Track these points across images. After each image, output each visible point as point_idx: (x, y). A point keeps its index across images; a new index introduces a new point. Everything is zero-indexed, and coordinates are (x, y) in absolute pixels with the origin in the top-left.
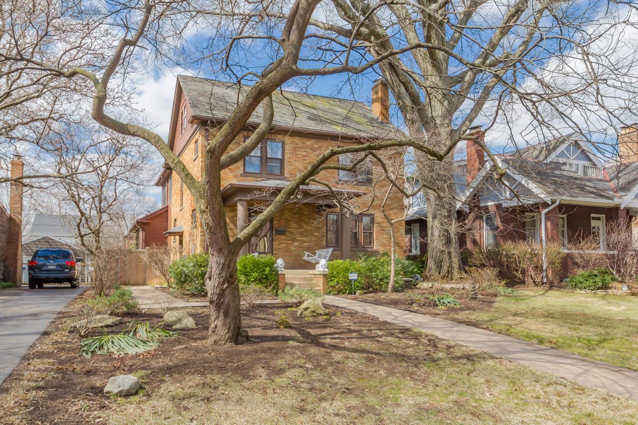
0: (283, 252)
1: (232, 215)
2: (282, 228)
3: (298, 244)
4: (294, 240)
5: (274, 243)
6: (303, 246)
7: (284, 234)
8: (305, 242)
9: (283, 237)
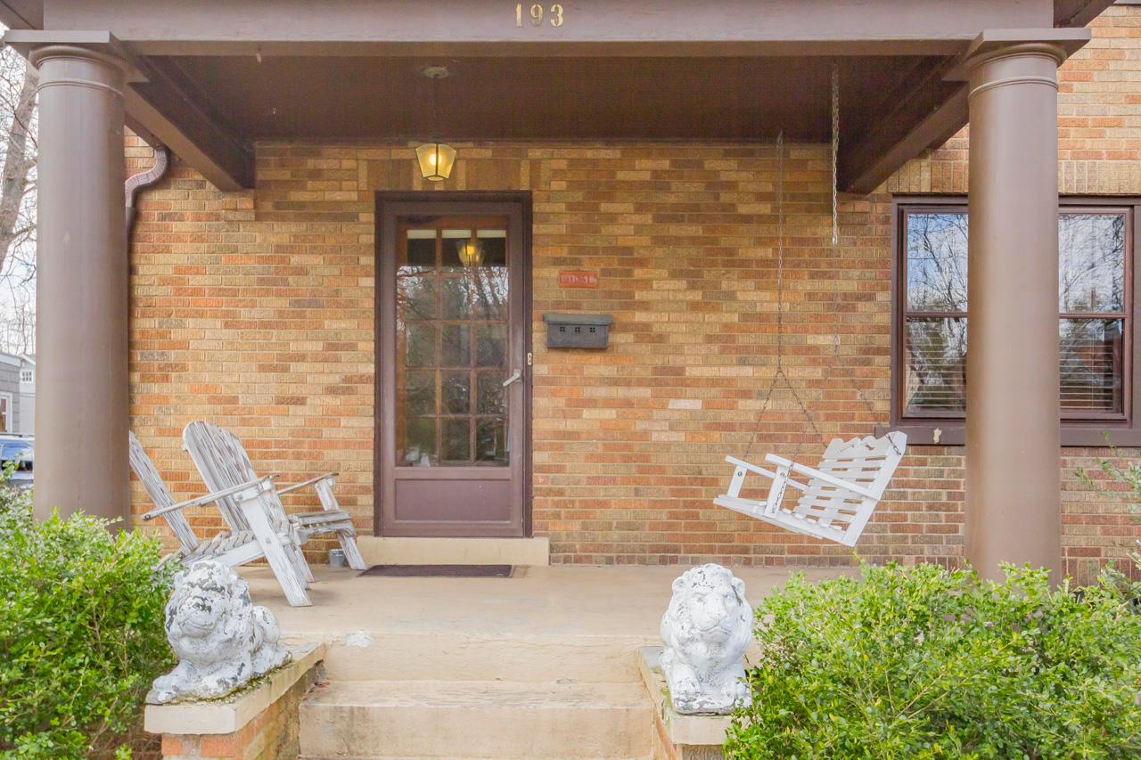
0: (591, 457)
1: (274, 240)
2: (589, 312)
3: (697, 405)
4: (670, 379)
5: (540, 402)
6: (726, 416)
7: (601, 348)
8: (746, 394)
9: (596, 366)
